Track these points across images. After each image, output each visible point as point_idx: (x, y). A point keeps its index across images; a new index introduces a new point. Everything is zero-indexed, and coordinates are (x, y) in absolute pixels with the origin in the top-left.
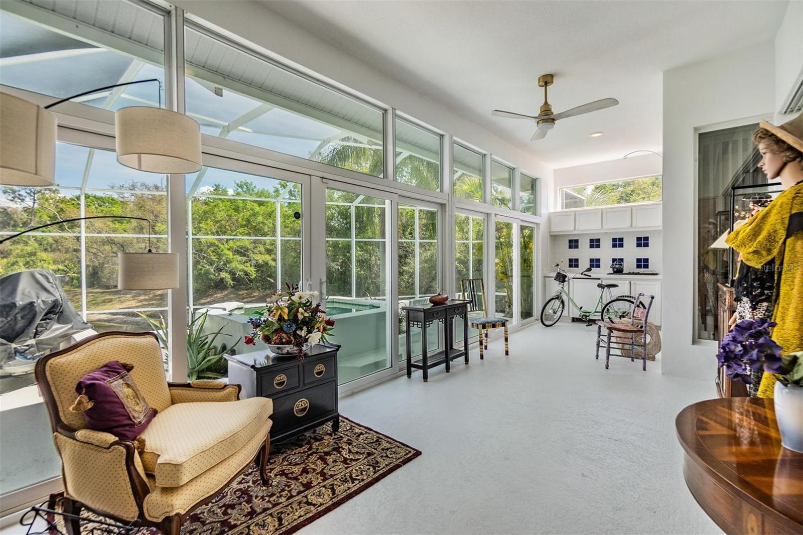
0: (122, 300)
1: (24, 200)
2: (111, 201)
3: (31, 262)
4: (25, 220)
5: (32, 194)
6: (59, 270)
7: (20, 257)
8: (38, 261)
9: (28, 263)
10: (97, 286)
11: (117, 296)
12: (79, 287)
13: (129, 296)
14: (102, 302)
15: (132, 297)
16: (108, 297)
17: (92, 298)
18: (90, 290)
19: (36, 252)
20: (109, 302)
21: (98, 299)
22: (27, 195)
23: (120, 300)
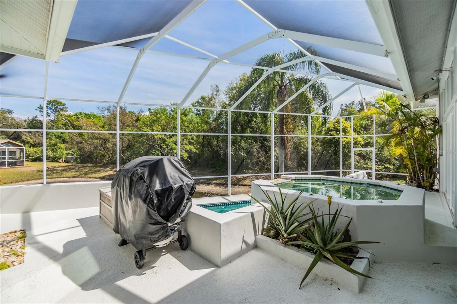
0: (105, 171)
1: (50, 115)
2: (93, 116)
3: (55, 149)
4: (50, 126)
5: (54, 112)
6: (69, 153)
7: (49, 147)
8: (58, 149)
9: (53, 149)
10: (90, 163)
11: (102, 169)
12: (81, 163)
13: (109, 168)
14: (95, 172)
15: (110, 169)
16: (97, 169)
17: (89, 169)
18: (87, 165)
19: (57, 144)
20: (98, 172)
21: (92, 170)
22: (52, 113)
23: (104, 171)
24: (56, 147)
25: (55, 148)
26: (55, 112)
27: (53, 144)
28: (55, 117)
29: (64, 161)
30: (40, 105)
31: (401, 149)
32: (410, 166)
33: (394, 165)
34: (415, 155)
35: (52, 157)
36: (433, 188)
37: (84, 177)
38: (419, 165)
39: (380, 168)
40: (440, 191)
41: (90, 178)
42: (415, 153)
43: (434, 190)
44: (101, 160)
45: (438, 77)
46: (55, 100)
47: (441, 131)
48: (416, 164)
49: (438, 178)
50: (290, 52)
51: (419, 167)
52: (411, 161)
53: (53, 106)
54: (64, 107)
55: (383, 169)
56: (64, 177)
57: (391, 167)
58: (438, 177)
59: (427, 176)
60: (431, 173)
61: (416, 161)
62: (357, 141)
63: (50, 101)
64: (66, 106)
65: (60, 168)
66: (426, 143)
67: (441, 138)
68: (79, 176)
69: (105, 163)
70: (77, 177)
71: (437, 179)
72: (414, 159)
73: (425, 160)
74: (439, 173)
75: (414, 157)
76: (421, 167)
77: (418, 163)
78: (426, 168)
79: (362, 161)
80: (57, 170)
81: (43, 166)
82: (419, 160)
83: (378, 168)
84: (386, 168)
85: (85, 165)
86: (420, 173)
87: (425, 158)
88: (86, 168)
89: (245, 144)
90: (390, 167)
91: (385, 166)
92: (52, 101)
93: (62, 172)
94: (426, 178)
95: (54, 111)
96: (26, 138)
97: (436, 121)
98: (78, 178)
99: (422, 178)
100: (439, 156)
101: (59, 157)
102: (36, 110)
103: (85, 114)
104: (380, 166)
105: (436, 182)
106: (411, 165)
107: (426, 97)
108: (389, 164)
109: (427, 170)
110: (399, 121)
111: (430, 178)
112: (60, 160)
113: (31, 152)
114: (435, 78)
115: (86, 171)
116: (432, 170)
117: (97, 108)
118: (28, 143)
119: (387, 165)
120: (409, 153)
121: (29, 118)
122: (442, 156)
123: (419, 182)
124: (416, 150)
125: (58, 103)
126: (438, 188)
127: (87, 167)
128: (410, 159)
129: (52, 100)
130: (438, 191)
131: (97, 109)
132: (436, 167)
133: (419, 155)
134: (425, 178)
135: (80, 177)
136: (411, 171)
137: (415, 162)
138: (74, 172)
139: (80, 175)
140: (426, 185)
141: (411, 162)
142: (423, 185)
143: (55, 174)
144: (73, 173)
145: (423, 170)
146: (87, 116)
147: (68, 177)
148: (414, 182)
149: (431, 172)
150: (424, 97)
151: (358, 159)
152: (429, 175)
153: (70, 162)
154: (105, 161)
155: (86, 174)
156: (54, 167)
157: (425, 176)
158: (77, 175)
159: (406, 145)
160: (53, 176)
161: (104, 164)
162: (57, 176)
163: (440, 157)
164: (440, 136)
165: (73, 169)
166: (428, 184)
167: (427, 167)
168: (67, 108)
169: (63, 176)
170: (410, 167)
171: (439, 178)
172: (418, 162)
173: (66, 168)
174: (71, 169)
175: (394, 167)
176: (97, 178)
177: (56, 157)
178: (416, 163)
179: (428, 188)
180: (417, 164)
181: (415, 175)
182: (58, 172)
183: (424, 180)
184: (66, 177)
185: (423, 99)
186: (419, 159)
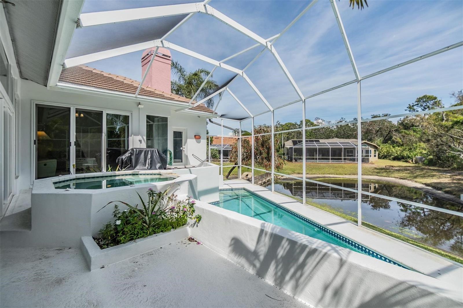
0: (441, 177)
11: (440, 174)
12: (425, 165)
14: (428, 176)
16: (435, 173)
20: (431, 177)
21: (428, 174)
29: (414, 161)
30: (409, 105)
37: (411, 180)
41: (416, 182)
46: (424, 96)
53: (423, 103)
54: (436, 100)
56: (392, 177)
63: (420, 98)
64: (438, 99)
65: (396, 168)
68: (407, 178)
69: (455, 167)
70: (404, 179)
80: (392, 169)
85: (427, 167)
88: (424, 171)
93: (394, 172)
96: (396, 139)
102: (406, 110)
112: (411, 160)
115: (420, 173)
117: (452, 96)
118: (397, 142)
125: (429, 98)
129: (421, 96)
138: (409, 173)
144: (404, 175)
147: (396, 178)
153: (419, 163)
155: (416, 177)
156: (392, 166)
160: (383, 175)
162: (386, 175)
165: (409, 170)
173: (401, 168)
176: (423, 184)
182: (390, 172)
184: (394, 177)
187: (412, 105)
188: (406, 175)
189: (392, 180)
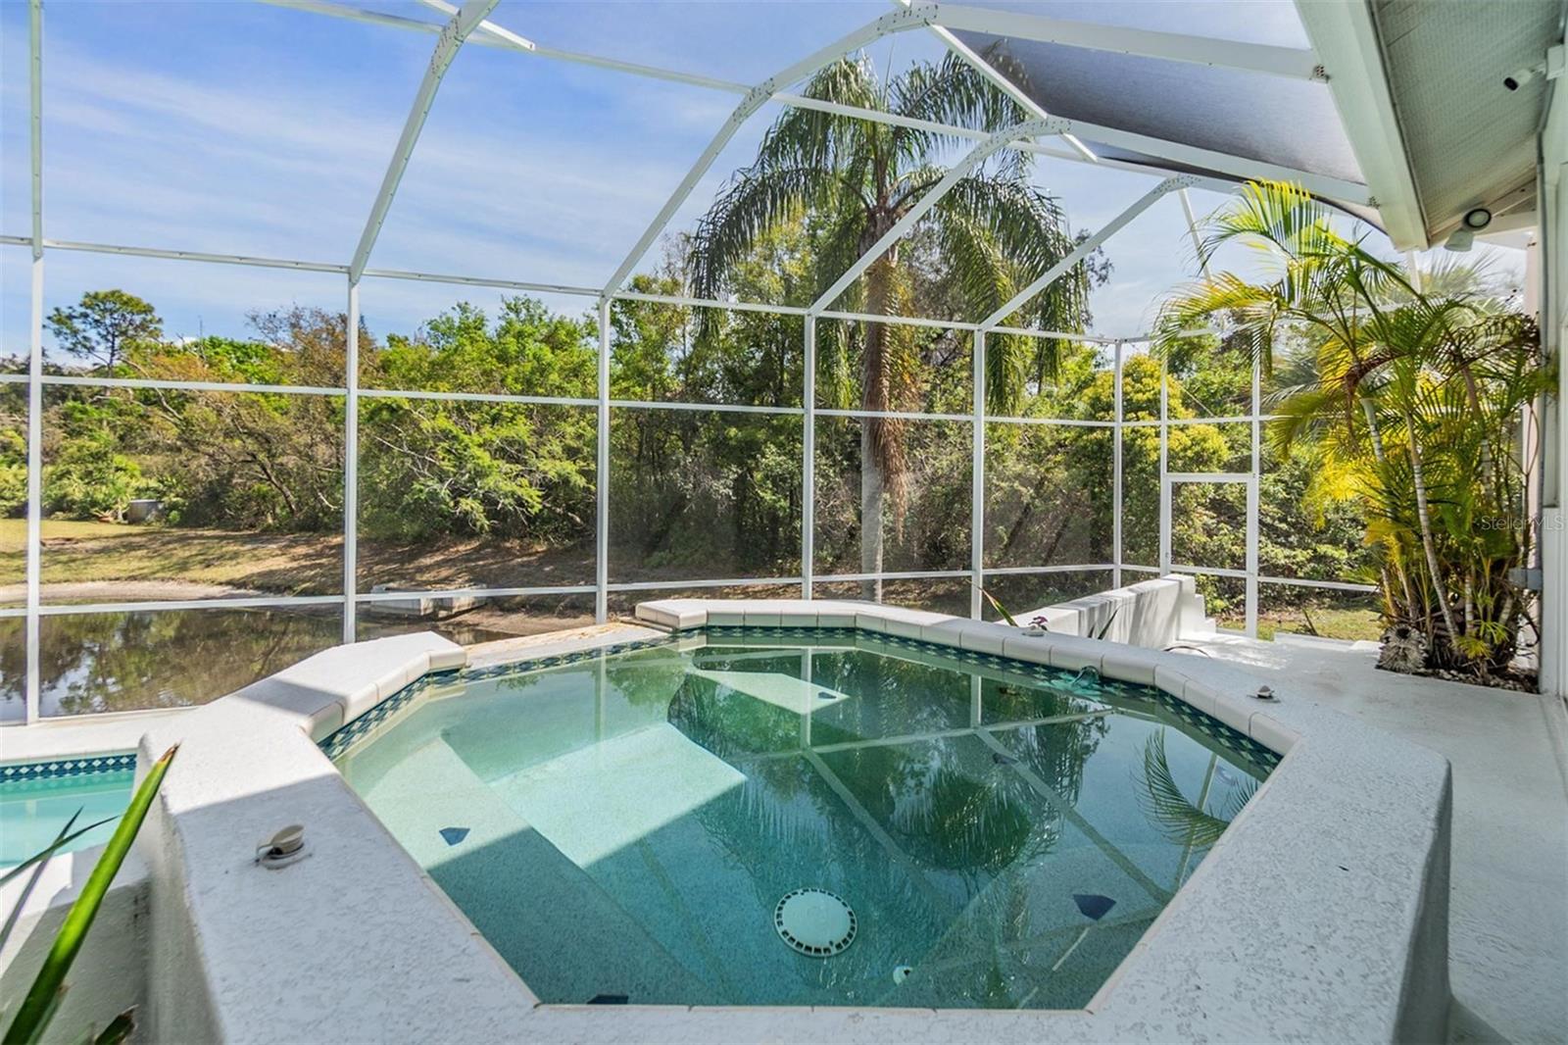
0: (260, 555)
1: (93, 348)
2: (260, 352)
3: (96, 473)
5: (109, 337)
6: (146, 489)
7: (76, 463)
8: (110, 471)
9: (89, 474)
10: (212, 524)
11: (248, 547)
12: (180, 525)
13: (274, 546)
14: (218, 559)
15: (280, 549)
16: (233, 548)
17: (199, 548)
18: (199, 533)
19: (106, 453)
20: (231, 559)
21: (212, 551)
22: (101, 340)
23: (255, 556)
24: (101, 465)
25: (100, 470)
26: (114, 336)
27: (91, 455)
28: (113, 355)
29: (120, 517)
30: (57, 310)
31: (1358, 470)
32: (1396, 558)
33: (1351, 547)
34: (1420, 499)
35: (81, 502)
36: (1511, 663)
37: (172, 579)
38: (1437, 552)
39: (1295, 557)
40: (1545, 683)
41: (193, 581)
42: (1419, 492)
43: (1515, 677)
44: (260, 514)
45: (1542, 69)
46: (113, 293)
47: (1555, 378)
48: (1423, 546)
49: (1535, 620)
50: (911, 68)
51: (1440, 564)
52: (1403, 530)
53: (107, 315)
54: (149, 317)
55: (1309, 561)
56: (93, 580)
57: (1341, 554)
58: (1533, 612)
59: (1480, 608)
60: (1499, 591)
61: (1425, 532)
62: (1203, 450)
63: (96, 296)
64: (157, 314)
65: (90, 545)
66: (1473, 444)
67: (1550, 411)
68: (154, 573)
69: (269, 525)
70: (144, 578)
71: (1530, 622)
72: (1412, 523)
73: (1468, 526)
74: (1538, 593)
75: (1417, 511)
76: (1452, 563)
77: (1433, 544)
78: (1473, 568)
79: (1226, 528)
80: (75, 551)
81: (27, 537)
82: (1438, 525)
83: (1286, 557)
84: (1319, 558)
85: (192, 533)
86: (1446, 592)
87: (1470, 517)
88: (189, 544)
89: (778, 459)
90: (1336, 554)
91: (1315, 551)
92: (101, 296)
93: (92, 560)
94: (1476, 617)
95: (108, 333)
97: (1526, 337)
98: (146, 584)
99: (1453, 619)
100: (1541, 506)
101: (104, 501)
103: (231, 344)
104: (1298, 552)
105: (1525, 635)
106: (1403, 551)
107: (1477, 219)
108: (1334, 542)
109: (1479, 575)
110: (1342, 333)
111: (1496, 618)
112: (108, 513)
113: (7, 482)
114: (1523, 78)
115: (187, 554)
116: (1506, 577)
117: (249, 320)
119: (1324, 549)
120: (1391, 493)
121: (14, 356)
122: (1554, 506)
123: (1437, 637)
124: (1423, 473)
125: (126, 303)
126: (1535, 666)
127: (196, 542)
128: (1396, 519)
129: (103, 290)
130: (1530, 682)
131: (248, 324)
132: (1525, 563)
133: (1441, 501)
134: (1469, 617)
135: (155, 579)
136: (1402, 578)
137: (1421, 538)
138: (141, 559)
139: (158, 571)
140: (1471, 655)
141: (1399, 537)
142: (1456, 653)
143: (59, 566)
144: (135, 564)
145: (1461, 575)
146: (239, 354)
147: (110, 580)
148: (1415, 634)
149: (1501, 587)
150: (1467, 220)
151: (1210, 522)
152: (1491, 603)
153: (144, 519)
154: (270, 521)
155: (183, 566)
156: (68, 540)
157: (1468, 607)
158: (145, 571)
159: (1377, 452)
161: (267, 530)
162: (67, 575)
163: (1546, 510)
164: (1544, 407)
165: (140, 547)
166: (1482, 648)
167: (1478, 562)
168: (160, 320)
169: (92, 572)
170: (1398, 565)
171: (1540, 616)
172: (1433, 535)
173: (111, 543)
174: (131, 547)
175: (1354, 556)
176: (221, 584)
177: (94, 503)
178: (1425, 543)
179: (1484, 668)
180: (1427, 548)
181: (1418, 600)
182: (74, 561)
183: (1461, 627)
184: (103, 579)
185: (1461, 230)
186: (1441, 521)
187: (66, 311)
188: (142, 565)
189: (102, 590)
